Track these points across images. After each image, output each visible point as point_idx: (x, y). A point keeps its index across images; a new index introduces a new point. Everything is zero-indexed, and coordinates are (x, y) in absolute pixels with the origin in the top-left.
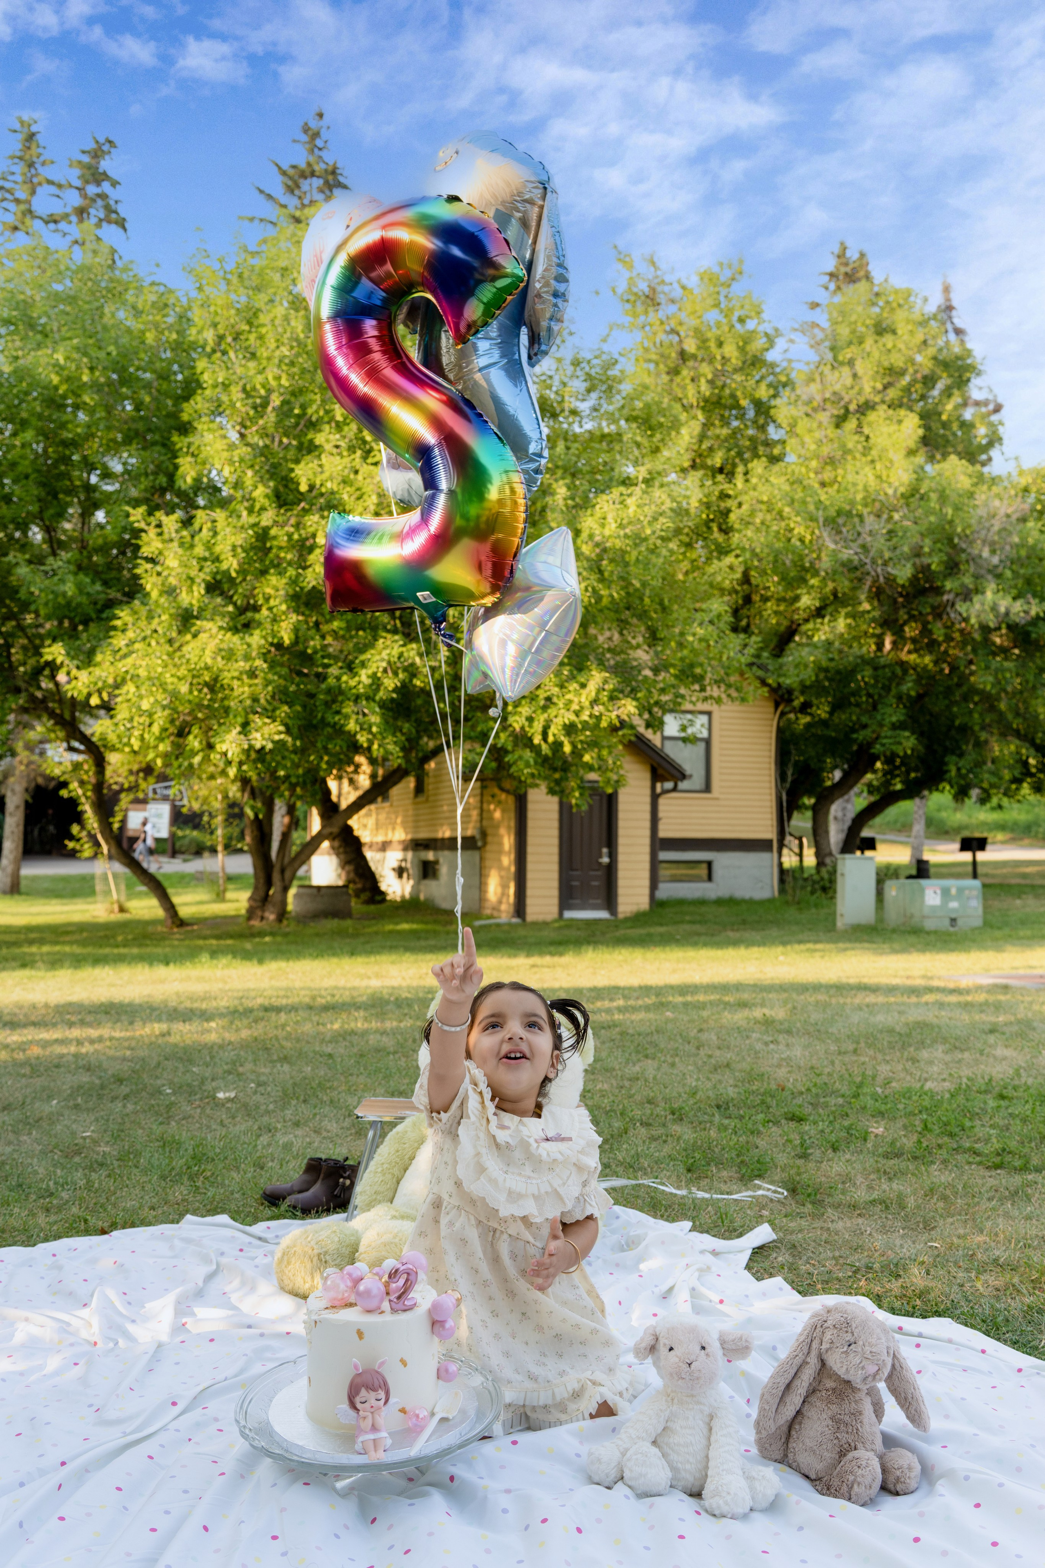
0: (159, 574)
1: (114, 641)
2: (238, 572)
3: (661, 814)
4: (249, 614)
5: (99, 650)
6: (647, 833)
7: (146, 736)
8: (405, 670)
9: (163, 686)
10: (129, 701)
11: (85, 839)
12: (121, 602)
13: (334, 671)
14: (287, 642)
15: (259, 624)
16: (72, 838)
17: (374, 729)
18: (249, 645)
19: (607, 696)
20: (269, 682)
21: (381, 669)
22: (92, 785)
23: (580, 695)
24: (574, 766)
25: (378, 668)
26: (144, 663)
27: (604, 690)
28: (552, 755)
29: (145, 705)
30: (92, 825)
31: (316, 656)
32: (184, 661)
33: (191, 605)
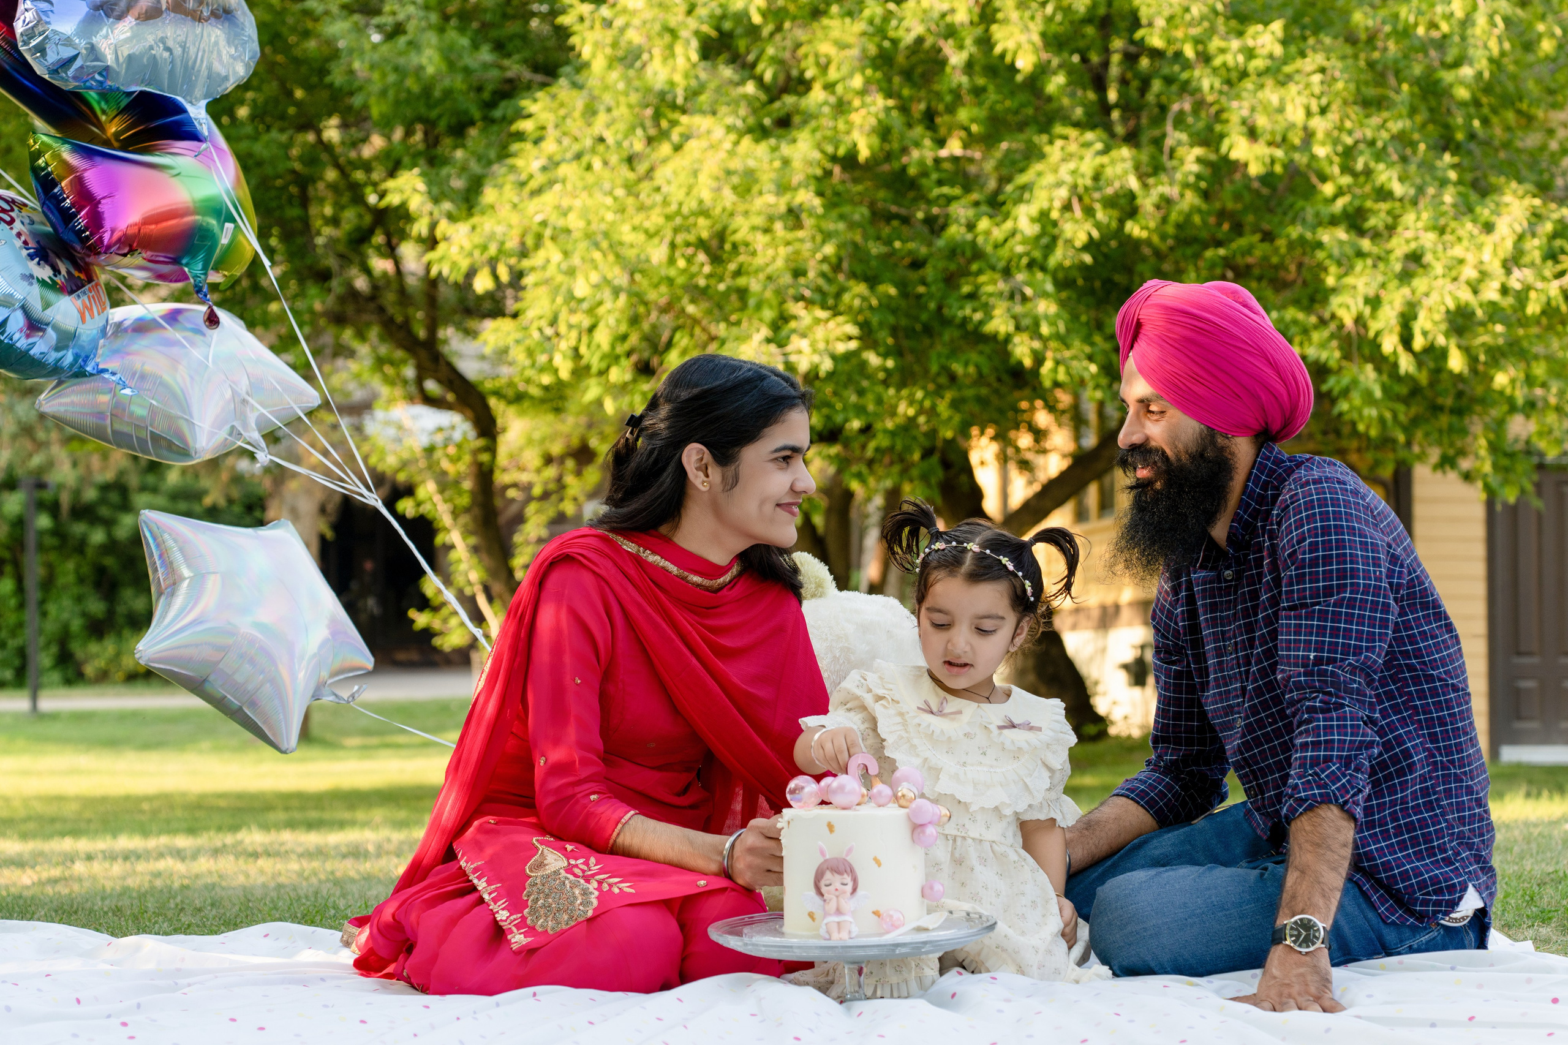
0: (608, 24)
1: (519, 162)
2: (764, 14)
4: (789, 100)
5: (489, 183)
7: (583, 350)
8: (1110, 203)
9: (615, 248)
10: (546, 282)
12: (529, 87)
13: (961, 211)
14: (864, 153)
15: (808, 117)
16: (424, 604)
17: (1045, 330)
18: (787, 162)
19: (1540, 248)
20: (827, 236)
21: (1057, 204)
22: (467, 485)
23: (1480, 247)
24: (1474, 400)
25: (1051, 200)
26: (578, 203)
27: (1534, 235)
28: (1423, 378)
29: (581, 289)
30: (466, 575)
31: (924, 182)
32: (658, 198)
33: (672, 84)
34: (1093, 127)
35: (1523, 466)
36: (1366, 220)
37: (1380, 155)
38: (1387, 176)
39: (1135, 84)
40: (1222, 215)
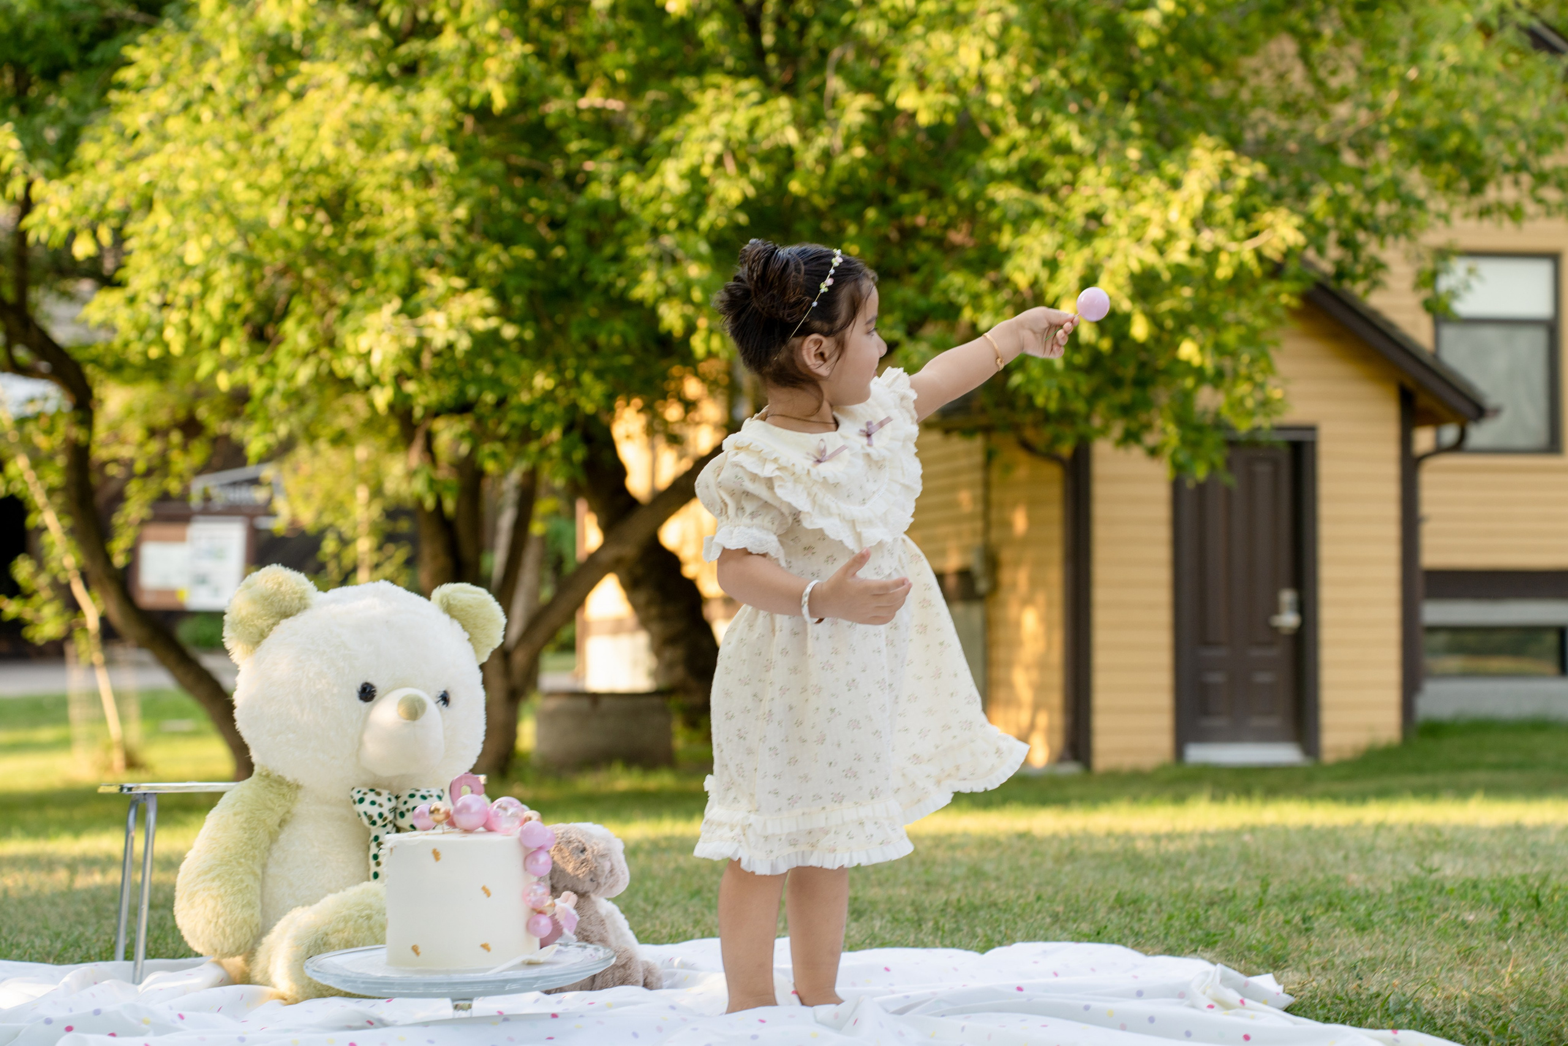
1: (121, 115)
3: (1427, 507)
4: (416, 44)
5: (87, 132)
6: (1392, 552)
7: (196, 321)
8: (765, 159)
9: (231, 214)
10: (156, 245)
11: (45, 594)
12: (131, 25)
13: (603, 167)
14: (500, 102)
15: (436, 63)
16: (14, 590)
17: (697, 295)
18: (415, 113)
19: (1231, 206)
20: (459, 197)
21: (710, 159)
22: (61, 461)
23: (1166, 204)
24: (1158, 372)
25: (702, 155)
26: (190, 163)
27: (1225, 191)
28: (1105, 345)
29: (193, 254)
30: (61, 561)
31: (563, 134)
32: (273, 152)
33: (288, 26)
34: (746, 75)
35: (1212, 439)
36: (1042, 175)
37: (1059, 107)
38: (1065, 129)
39: (793, 26)
40: (886, 169)
